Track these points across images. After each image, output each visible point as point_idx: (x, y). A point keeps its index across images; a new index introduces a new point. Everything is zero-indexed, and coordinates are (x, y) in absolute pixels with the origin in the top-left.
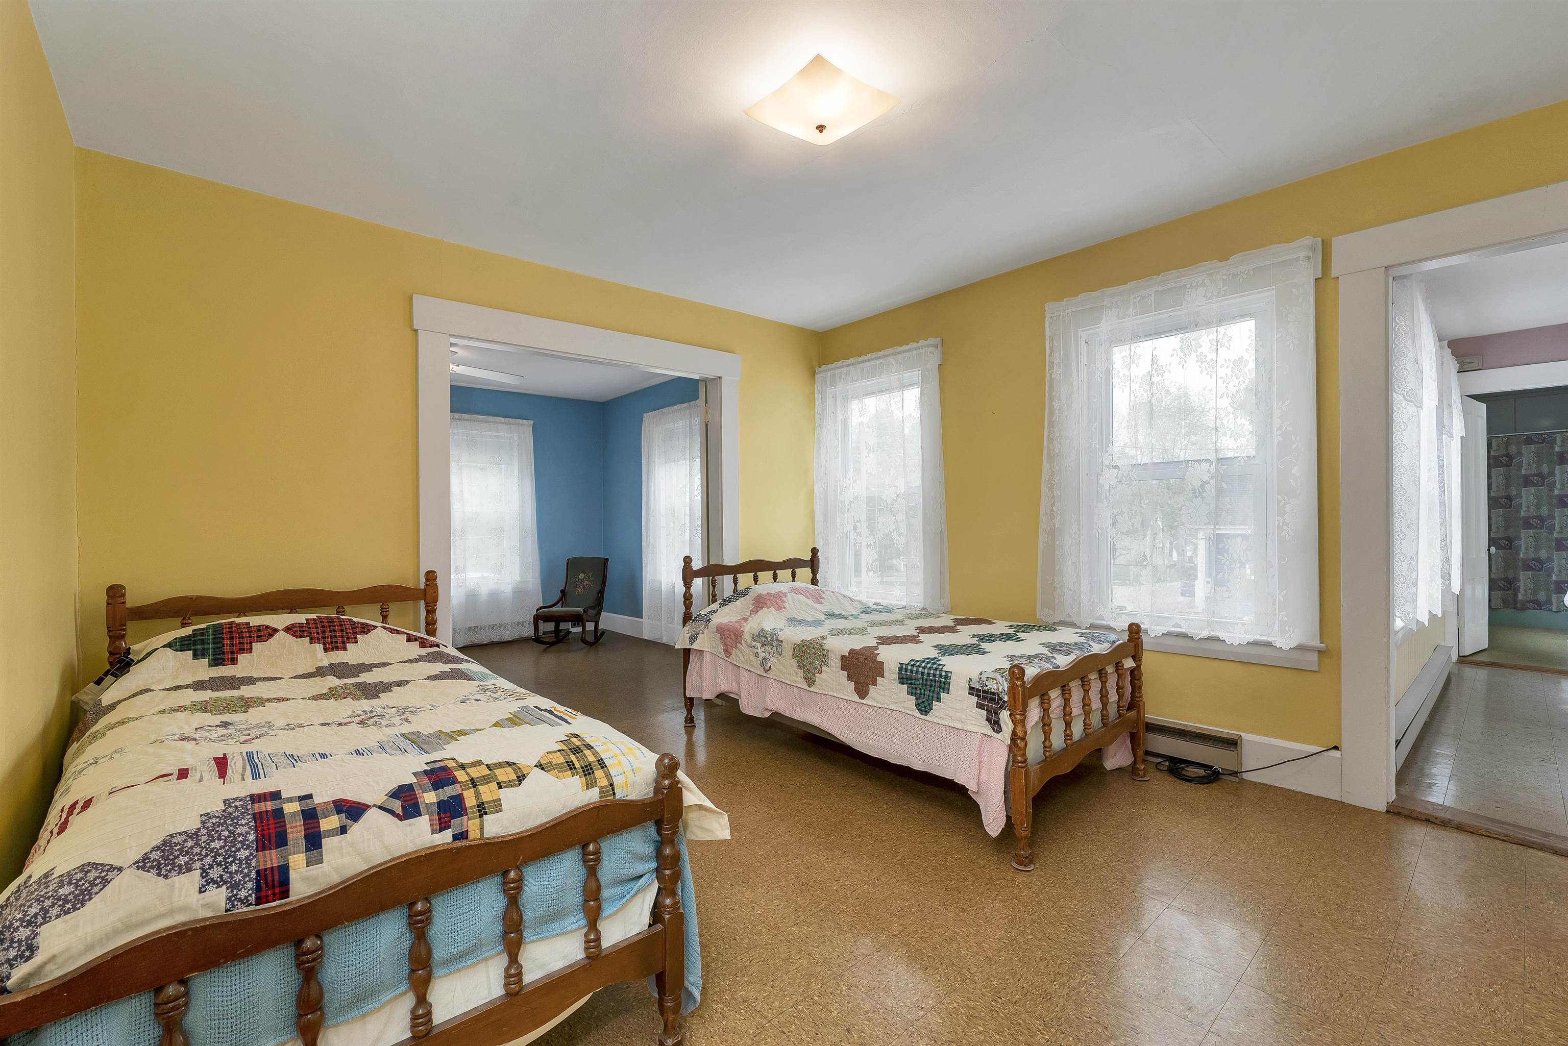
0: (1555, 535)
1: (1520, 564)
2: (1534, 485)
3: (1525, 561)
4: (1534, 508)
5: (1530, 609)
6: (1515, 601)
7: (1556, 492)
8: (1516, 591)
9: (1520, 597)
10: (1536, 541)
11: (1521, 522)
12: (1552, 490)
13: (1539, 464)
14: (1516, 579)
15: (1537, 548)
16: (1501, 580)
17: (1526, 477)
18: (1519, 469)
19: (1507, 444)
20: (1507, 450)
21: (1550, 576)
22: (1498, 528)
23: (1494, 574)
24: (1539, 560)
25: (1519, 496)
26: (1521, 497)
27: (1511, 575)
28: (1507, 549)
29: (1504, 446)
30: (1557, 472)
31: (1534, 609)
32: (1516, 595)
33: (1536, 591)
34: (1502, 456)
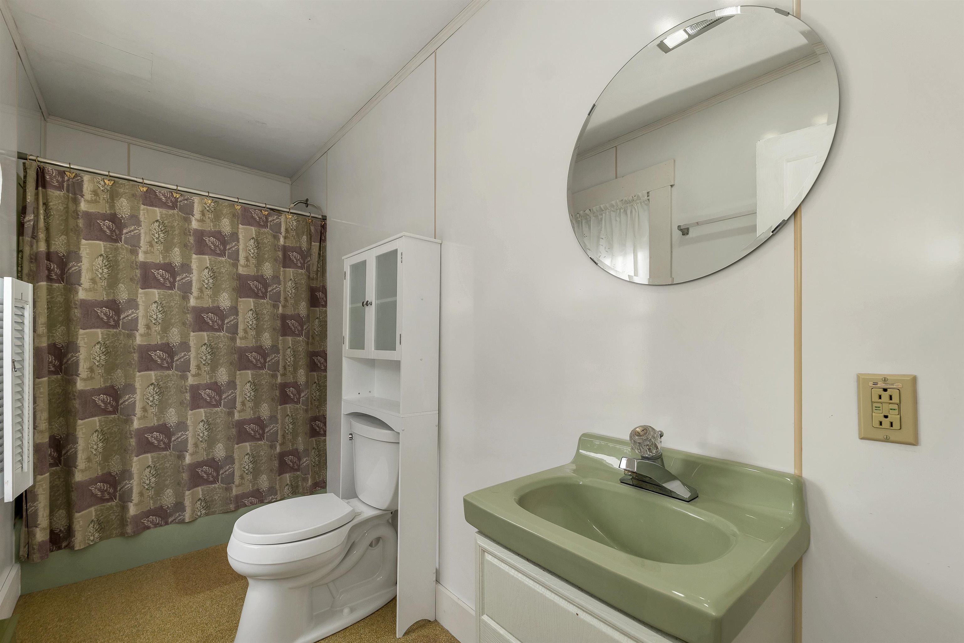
0: (191, 381)
1: (133, 441)
2: (159, 285)
3: (141, 432)
4: (158, 328)
5: (148, 528)
6: (123, 522)
7: (193, 302)
8: (125, 499)
9: (132, 510)
10: (161, 393)
11: (136, 356)
12: (185, 298)
13: (168, 249)
14: (126, 474)
15: (162, 407)
16: (93, 481)
17: (145, 267)
18: (134, 251)
19: (113, 195)
20: (112, 206)
21: (181, 457)
22: (91, 370)
23: (82, 471)
24: (164, 429)
25: (133, 303)
26: (137, 307)
27: (115, 467)
28: (110, 413)
29: (106, 196)
30: (194, 266)
31: (156, 525)
32: (124, 508)
33: (159, 490)
34: (104, 217)
